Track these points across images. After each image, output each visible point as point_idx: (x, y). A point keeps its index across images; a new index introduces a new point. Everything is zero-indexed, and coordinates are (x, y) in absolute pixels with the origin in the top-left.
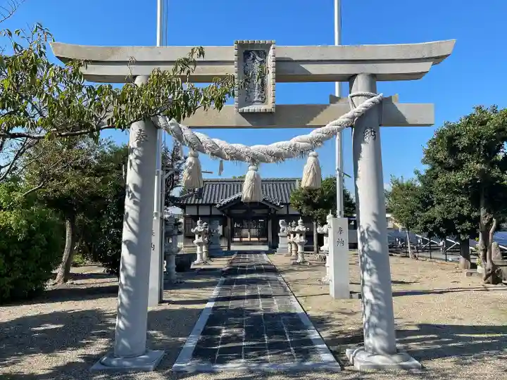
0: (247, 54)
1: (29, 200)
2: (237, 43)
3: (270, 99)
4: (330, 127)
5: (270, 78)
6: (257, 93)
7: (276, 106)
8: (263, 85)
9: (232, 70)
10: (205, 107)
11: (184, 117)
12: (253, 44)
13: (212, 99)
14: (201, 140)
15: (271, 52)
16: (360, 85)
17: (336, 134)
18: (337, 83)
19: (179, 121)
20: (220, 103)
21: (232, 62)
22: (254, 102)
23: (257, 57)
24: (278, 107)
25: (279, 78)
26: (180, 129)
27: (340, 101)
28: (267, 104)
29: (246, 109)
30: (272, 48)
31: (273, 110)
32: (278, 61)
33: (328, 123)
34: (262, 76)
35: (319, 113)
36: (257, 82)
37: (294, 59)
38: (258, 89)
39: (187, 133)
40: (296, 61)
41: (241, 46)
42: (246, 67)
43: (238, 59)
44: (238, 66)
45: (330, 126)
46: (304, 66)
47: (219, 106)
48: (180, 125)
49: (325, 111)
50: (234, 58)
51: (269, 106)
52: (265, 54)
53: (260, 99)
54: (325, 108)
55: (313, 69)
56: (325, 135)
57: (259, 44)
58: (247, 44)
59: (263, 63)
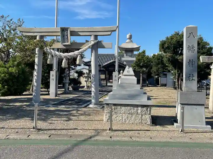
0: (63, 30)
9: (59, 34)
15: (69, 30)
21: (59, 32)
25: (71, 35)
29: (63, 44)
31: (70, 44)
32: (71, 32)
34: (67, 35)
36: (66, 37)
40: (76, 31)
41: (61, 28)
43: (61, 31)
44: (61, 33)
46: (78, 33)
54: (85, 44)
57: (66, 28)
58: (63, 28)
59: (67, 33)
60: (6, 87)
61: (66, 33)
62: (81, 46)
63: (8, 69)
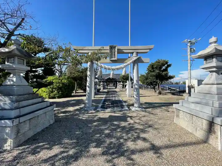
0: (111, 48)
1: (68, 78)
3: (116, 57)
5: (116, 53)
9: (108, 51)
10: (103, 59)
11: (99, 61)
12: (113, 46)
14: (102, 66)
16: (134, 54)
17: (129, 64)
18: (130, 54)
20: (106, 58)
24: (117, 59)
25: (118, 53)
27: (130, 58)
29: (111, 59)
30: (116, 46)
32: (118, 49)
33: (128, 62)
34: (115, 52)
36: (114, 54)
39: (99, 64)
40: (121, 49)
41: (110, 46)
42: (111, 51)
46: (123, 50)
50: (109, 49)
51: (116, 59)
52: (115, 48)
53: (114, 57)
54: (127, 59)
55: (125, 51)
56: (127, 65)
60: (60, 92)
61: (113, 50)
63: (61, 80)
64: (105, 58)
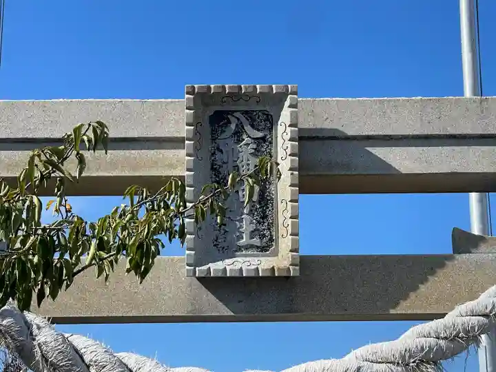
0: (219, 120)
2: (191, 91)
3: (285, 243)
4: (459, 320)
5: (284, 188)
6: (246, 224)
7: (302, 258)
8: (264, 203)
9: (177, 162)
10: (101, 270)
11: (41, 296)
12: (236, 95)
13: (122, 247)
14: (87, 358)
15: (286, 115)
17: (477, 341)
18: (474, 196)
19: (25, 306)
21: (176, 142)
22: (240, 248)
23: (248, 128)
26: (28, 325)
27: (483, 247)
28: (275, 254)
29: (216, 267)
30: (287, 103)
31: (294, 271)
32: (305, 139)
33: (452, 309)
34: (264, 177)
35: (424, 280)
37: (350, 132)
38: (251, 213)
39: (46, 336)
40: (354, 138)
41: (202, 99)
42: (218, 155)
43: (196, 132)
44: (196, 153)
45: (458, 317)
46: (380, 152)
47: (141, 266)
48: (29, 316)
49: (440, 273)
50: (184, 131)
51: (281, 260)
52: (270, 122)
53: (256, 241)
54: (442, 265)
55: (403, 160)
56: (442, 342)
57: (251, 95)
58: (221, 95)
59: (264, 144)
61: (247, 147)
62: (405, 297)
64: (124, 261)
